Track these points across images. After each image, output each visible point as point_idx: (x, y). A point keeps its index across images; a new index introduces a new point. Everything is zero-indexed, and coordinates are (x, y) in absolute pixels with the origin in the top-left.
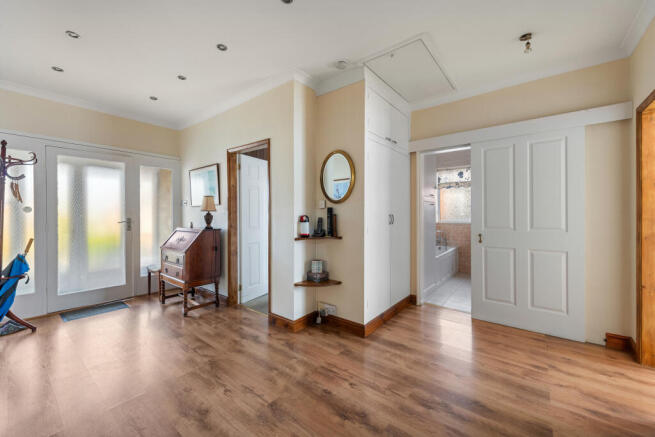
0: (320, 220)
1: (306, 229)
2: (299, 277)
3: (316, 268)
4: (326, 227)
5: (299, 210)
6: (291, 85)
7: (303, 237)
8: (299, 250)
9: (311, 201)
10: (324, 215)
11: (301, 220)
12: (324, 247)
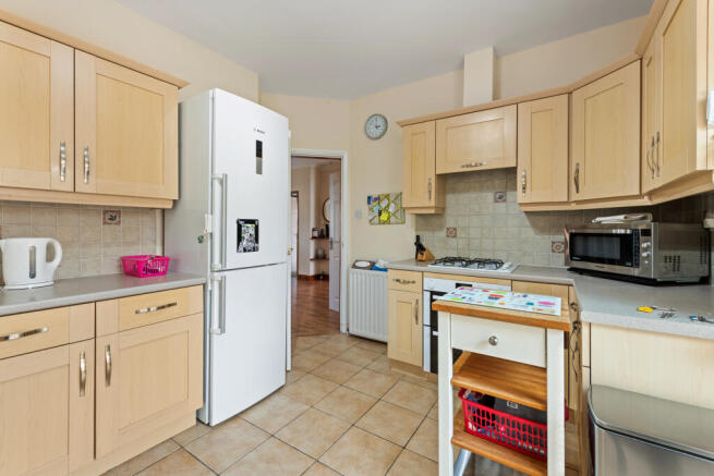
0: (322, 231)
1: (316, 234)
2: (312, 256)
3: (320, 252)
4: (325, 233)
5: (312, 225)
6: (309, 168)
7: (314, 238)
8: (312, 244)
9: (318, 221)
10: (324, 228)
11: (313, 230)
12: (323, 243)
